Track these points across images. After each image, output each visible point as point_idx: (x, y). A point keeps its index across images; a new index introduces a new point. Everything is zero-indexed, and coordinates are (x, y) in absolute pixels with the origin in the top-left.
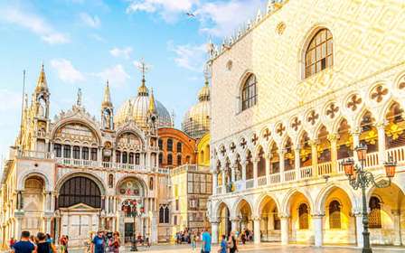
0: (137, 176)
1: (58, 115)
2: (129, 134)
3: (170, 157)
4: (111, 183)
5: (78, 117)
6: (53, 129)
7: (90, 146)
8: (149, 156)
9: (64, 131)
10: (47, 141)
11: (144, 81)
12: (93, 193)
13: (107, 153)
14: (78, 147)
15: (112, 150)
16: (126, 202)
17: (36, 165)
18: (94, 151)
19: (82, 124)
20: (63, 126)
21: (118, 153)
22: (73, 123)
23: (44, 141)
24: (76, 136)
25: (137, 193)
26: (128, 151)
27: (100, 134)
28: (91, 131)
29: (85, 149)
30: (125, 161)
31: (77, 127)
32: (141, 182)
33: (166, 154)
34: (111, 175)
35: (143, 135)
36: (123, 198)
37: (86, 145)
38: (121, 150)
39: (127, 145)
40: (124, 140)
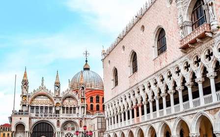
0: (73, 120)
1: (32, 92)
2: (69, 97)
3: (98, 106)
4: (58, 125)
5: (42, 92)
6: (30, 99)
7: (48, 106)
8: (80, 108)
9: (35, 99)
10: (27, 106)
11: (86, 61)
12: (49, 130)
13: (58, 109)
14: (43, 107)
15: (60, 107)
16: (67, 134)
17: (21, 119)
18: (51, 108)
19: (44, 95)
20: (35, 97)
21: (63, 108)
22: (40, 95)
23: (25, 105)
24: (41, 101)
25: (73, 129)
26: (69, 107)
27: (53, 99)
28: (49, 98)
29: (46, 108)
30: (67, 112)
31: (42, 97)
32: (75, 123)
33: (95, 105)
34: (58, 121)
35: (77, 97)
36: (66, 132)
37: (46, 106)
38: (65, 106)
39: (68, 103)
40: (67, 101)
